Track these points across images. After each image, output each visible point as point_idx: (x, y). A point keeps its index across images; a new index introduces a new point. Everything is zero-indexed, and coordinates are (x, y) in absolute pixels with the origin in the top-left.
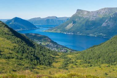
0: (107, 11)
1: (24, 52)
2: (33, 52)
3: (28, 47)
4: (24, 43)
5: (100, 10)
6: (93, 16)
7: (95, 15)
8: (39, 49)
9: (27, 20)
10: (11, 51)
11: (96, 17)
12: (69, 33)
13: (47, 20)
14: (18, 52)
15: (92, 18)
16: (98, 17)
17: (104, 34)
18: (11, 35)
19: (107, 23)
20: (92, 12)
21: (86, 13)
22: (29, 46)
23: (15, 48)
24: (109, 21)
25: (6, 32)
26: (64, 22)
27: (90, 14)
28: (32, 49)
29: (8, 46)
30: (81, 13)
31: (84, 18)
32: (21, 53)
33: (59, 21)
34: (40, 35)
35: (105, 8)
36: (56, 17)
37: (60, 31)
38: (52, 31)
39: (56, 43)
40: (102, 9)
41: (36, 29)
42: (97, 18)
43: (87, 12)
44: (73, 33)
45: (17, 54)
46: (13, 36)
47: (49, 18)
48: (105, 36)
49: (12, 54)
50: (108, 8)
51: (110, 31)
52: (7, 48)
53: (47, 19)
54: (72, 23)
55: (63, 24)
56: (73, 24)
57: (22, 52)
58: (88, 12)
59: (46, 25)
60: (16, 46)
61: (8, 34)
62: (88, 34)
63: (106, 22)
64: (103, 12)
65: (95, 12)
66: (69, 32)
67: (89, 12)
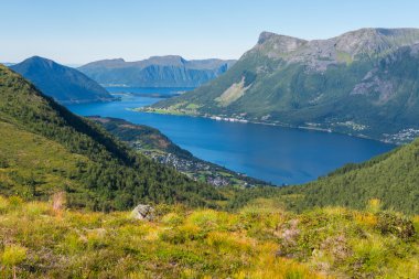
0: (371, 39)
1: (118, 184)
2: (142, 187)
3: (121, 168)
4: (103, 151)
5: (343, 35)
6: (320, 59)
7: (324, 56)
8: (154, 173)
9: (75, 67)
10: (69, 182)
11: (329, 62)
12: (232, 120)
13: (147, 68)
14: (94, 186)
15: (314, 65)
16: (335, 62)
17: (362, 124)
18: (56, 122)
19: (369, 85)
20: (316, 43)
21: (292, 46)
22: (121, 164)
23: (83, 169)
24: (376, 79)
25: (38, 112)
26: (209, 76)
27: (308, 51)
28: (134, 176)
29: (57, 164)
30: (275, 47)
31: (284, 63)
32: (106, 190)
33: (191, 73)
34: (128, 123)
35: (363, 31)
36: (182, 60)
37: (198, 110)
38: (170, 110)
39: (188, 153)
40: (353, 33)
41: (109, 100)
42: (334, 65)
43: (298, 41)
44: (245, 117)
45: (92, 194)
46: (61, 125)
47: (155, 63)
48: (362, 132)
49: (73, 191)
50: (371, 30)
51: (381, 113)
52: (55, 171)
53: (148, 65)
54: (243, 82)
55: (208, 84)
56: (246, 85)
57: (109, 184)
58: (302, 43)
59: (143, 86)
60: (84, 165)
61: (44, 119)
62: (302, 123)
63: (366, 81)
64: (357, 46)
65: (325, 43)
66: (229, 116)
67: (304, 43)
